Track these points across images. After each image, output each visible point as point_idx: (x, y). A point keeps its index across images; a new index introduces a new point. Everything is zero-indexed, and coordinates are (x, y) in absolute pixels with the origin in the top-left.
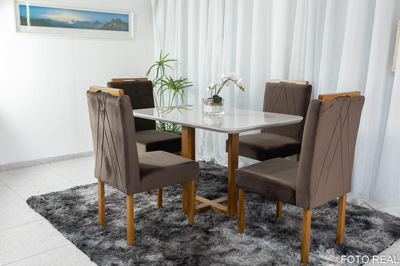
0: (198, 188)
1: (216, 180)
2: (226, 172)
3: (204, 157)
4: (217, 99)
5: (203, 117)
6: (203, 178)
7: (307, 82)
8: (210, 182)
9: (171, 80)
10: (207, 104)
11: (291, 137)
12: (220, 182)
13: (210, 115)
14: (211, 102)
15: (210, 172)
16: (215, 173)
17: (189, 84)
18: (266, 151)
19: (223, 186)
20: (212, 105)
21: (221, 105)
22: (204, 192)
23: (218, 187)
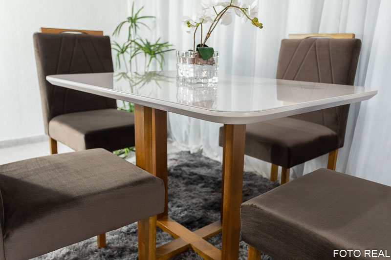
0: (175, 200)
1: (203, 184)
2: (218, 170)
3: (189, 146)
4: (203, 50)
5: (178, 86)
6: (185, 181)
7: (354, 35)
8: (195, 189)
9: (148, 43)
10: (184, 62)
11: (323, 124)
12: (209, 189)
13: (191, 83)
14: (192, 57)
15: (196, 171)
16: (202, 171)
17: (170, 48)
18: (289, 149)
19: (213, 198)
20: (194, 61)
21: (212, 63)
22: (182, 211)
23: (206, 200)
